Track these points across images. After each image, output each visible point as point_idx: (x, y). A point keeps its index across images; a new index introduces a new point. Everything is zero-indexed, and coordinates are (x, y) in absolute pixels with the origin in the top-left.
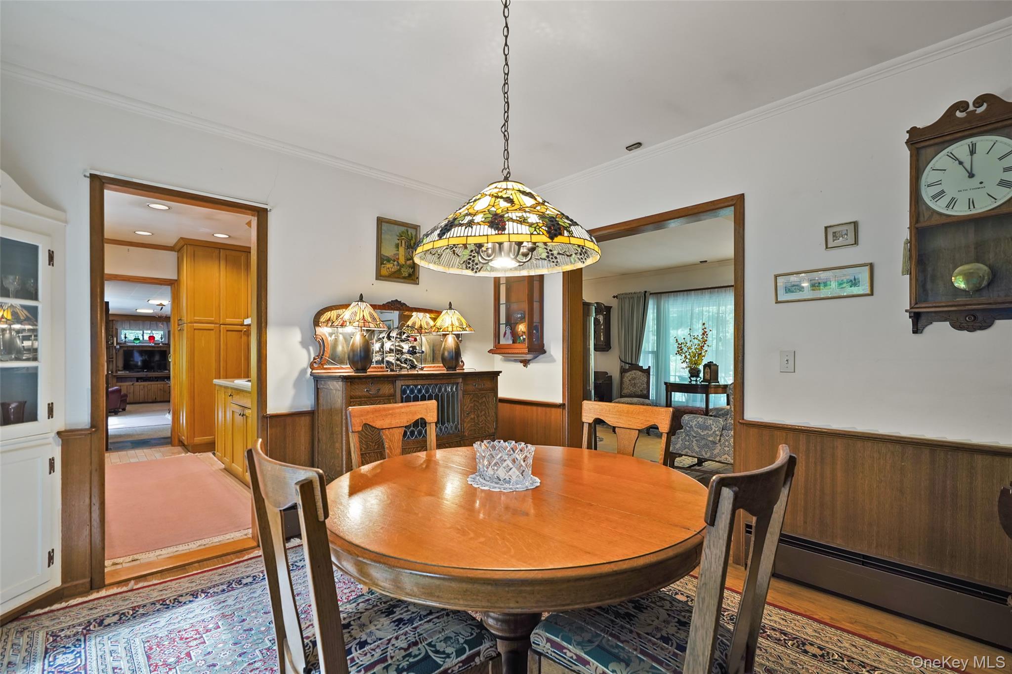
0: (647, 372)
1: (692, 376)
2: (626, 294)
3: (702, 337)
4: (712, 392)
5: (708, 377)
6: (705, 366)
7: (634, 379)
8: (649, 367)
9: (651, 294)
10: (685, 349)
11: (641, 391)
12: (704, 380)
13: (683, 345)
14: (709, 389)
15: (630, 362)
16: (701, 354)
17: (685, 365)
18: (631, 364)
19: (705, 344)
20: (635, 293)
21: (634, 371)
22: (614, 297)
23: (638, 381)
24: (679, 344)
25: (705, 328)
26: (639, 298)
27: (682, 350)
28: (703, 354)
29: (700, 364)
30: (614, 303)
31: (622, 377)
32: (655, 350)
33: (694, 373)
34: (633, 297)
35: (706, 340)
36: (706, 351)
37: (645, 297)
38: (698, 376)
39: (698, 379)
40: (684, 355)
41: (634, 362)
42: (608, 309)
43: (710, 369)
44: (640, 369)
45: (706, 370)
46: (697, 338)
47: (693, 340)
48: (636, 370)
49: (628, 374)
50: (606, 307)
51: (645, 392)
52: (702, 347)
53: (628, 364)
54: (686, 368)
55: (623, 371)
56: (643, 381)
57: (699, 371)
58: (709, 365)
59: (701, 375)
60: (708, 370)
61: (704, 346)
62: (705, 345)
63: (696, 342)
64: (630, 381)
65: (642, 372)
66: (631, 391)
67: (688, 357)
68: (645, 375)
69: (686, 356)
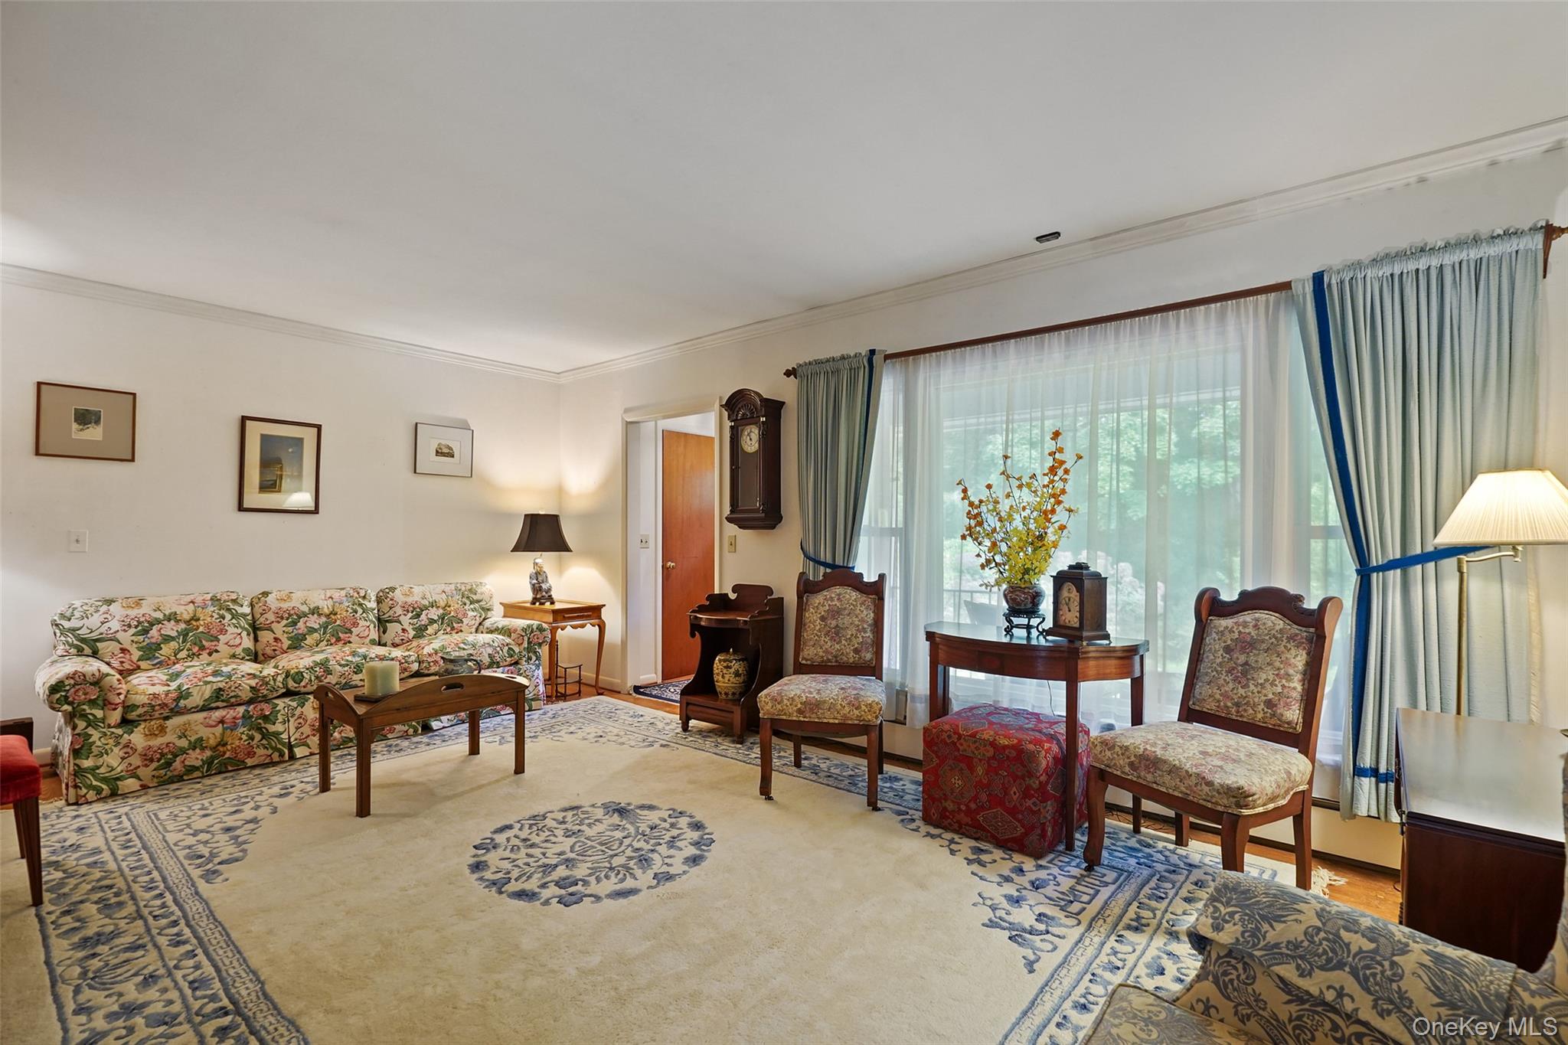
0: (875, 591)
1: (1014, 611)
2: (818, 362)
3: (1046, 480)
4: (1092, 672)
5: (1071, 617)
6: (1060, 580)
7: (835, 613)
8: (882, 577)
9: (887, 357)
10: (992, 521)
11: (856, 651)
12: (1058, 628)
13: (984, 508)
14: (1081, 664)
15: (829, 560)
16: (1041, 537)
17: (991, 575)
18: (833, 566)
19: (1059, 503)
20: (843, 358)
21: (838, 590)
22: (788, 373)
23: (847, 620)
24: (971, 504)
25: (1061, 450)
26: (854, 371)
27: (980, 524)
28: (1051, 537)
29: (1041, 572)
30: (787, 391)
31: (801, 608)
32: (901, 525)
33: (1022, 603)
34: (838, 371)
35: (1063, 492)
36: (1062, 528)
37: (871, 363)
38: (1032, 611)
39: (1034, 622)
40: (988, 543)
41: (839, 561)
42: (774, 408)
43: (1080, 589)
44: (855, 582)
45: (1065, 593)
46: (1029, 485)
47: (1017, 493)
48: (842, 585)
49: (818, 599)
50: (766, 402)
51: (869, 656)
52: (1047, 515)
53: (825, 565)
54: (998, 583)
55: (807, 588)
56: (862, 621)
57: (1036, 597)
58: (1074, 577)
59: (1046, 606)
60: (1070, 592)
61: (1053, 511)
62: (1058, 509)
63: (1026, 496)
64: (823, 619)
65: (861, 591)
66: (826, 652)
67: (1004, 548)
68: (869, 602)
69: (994, 544)
